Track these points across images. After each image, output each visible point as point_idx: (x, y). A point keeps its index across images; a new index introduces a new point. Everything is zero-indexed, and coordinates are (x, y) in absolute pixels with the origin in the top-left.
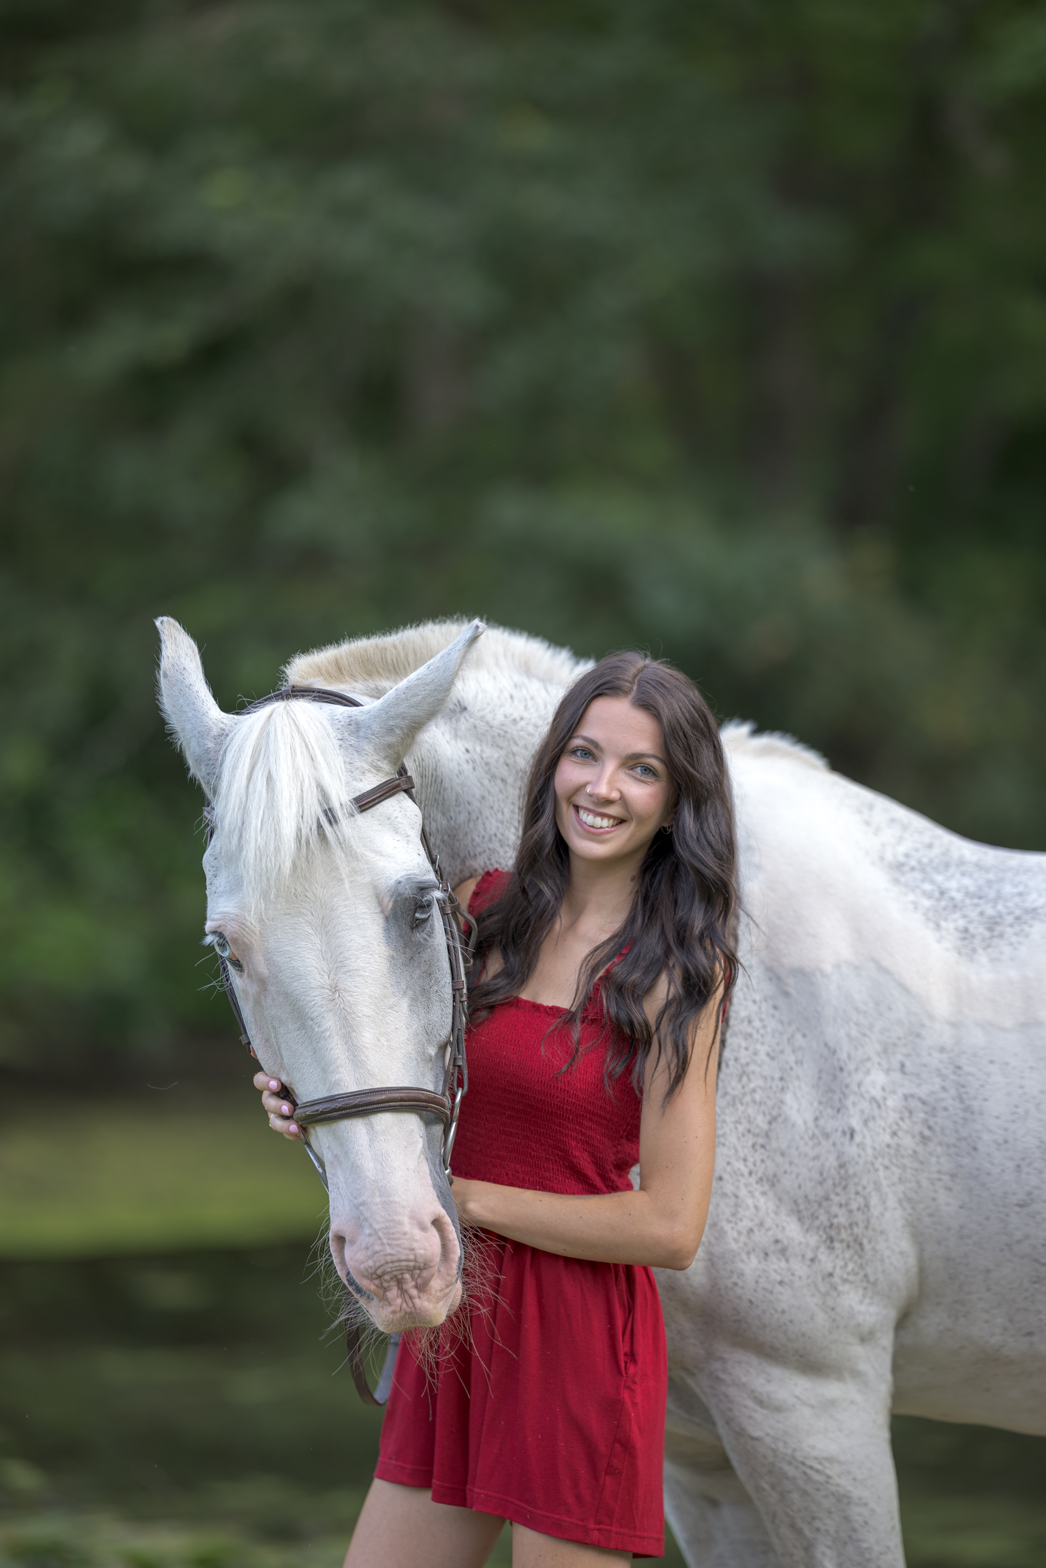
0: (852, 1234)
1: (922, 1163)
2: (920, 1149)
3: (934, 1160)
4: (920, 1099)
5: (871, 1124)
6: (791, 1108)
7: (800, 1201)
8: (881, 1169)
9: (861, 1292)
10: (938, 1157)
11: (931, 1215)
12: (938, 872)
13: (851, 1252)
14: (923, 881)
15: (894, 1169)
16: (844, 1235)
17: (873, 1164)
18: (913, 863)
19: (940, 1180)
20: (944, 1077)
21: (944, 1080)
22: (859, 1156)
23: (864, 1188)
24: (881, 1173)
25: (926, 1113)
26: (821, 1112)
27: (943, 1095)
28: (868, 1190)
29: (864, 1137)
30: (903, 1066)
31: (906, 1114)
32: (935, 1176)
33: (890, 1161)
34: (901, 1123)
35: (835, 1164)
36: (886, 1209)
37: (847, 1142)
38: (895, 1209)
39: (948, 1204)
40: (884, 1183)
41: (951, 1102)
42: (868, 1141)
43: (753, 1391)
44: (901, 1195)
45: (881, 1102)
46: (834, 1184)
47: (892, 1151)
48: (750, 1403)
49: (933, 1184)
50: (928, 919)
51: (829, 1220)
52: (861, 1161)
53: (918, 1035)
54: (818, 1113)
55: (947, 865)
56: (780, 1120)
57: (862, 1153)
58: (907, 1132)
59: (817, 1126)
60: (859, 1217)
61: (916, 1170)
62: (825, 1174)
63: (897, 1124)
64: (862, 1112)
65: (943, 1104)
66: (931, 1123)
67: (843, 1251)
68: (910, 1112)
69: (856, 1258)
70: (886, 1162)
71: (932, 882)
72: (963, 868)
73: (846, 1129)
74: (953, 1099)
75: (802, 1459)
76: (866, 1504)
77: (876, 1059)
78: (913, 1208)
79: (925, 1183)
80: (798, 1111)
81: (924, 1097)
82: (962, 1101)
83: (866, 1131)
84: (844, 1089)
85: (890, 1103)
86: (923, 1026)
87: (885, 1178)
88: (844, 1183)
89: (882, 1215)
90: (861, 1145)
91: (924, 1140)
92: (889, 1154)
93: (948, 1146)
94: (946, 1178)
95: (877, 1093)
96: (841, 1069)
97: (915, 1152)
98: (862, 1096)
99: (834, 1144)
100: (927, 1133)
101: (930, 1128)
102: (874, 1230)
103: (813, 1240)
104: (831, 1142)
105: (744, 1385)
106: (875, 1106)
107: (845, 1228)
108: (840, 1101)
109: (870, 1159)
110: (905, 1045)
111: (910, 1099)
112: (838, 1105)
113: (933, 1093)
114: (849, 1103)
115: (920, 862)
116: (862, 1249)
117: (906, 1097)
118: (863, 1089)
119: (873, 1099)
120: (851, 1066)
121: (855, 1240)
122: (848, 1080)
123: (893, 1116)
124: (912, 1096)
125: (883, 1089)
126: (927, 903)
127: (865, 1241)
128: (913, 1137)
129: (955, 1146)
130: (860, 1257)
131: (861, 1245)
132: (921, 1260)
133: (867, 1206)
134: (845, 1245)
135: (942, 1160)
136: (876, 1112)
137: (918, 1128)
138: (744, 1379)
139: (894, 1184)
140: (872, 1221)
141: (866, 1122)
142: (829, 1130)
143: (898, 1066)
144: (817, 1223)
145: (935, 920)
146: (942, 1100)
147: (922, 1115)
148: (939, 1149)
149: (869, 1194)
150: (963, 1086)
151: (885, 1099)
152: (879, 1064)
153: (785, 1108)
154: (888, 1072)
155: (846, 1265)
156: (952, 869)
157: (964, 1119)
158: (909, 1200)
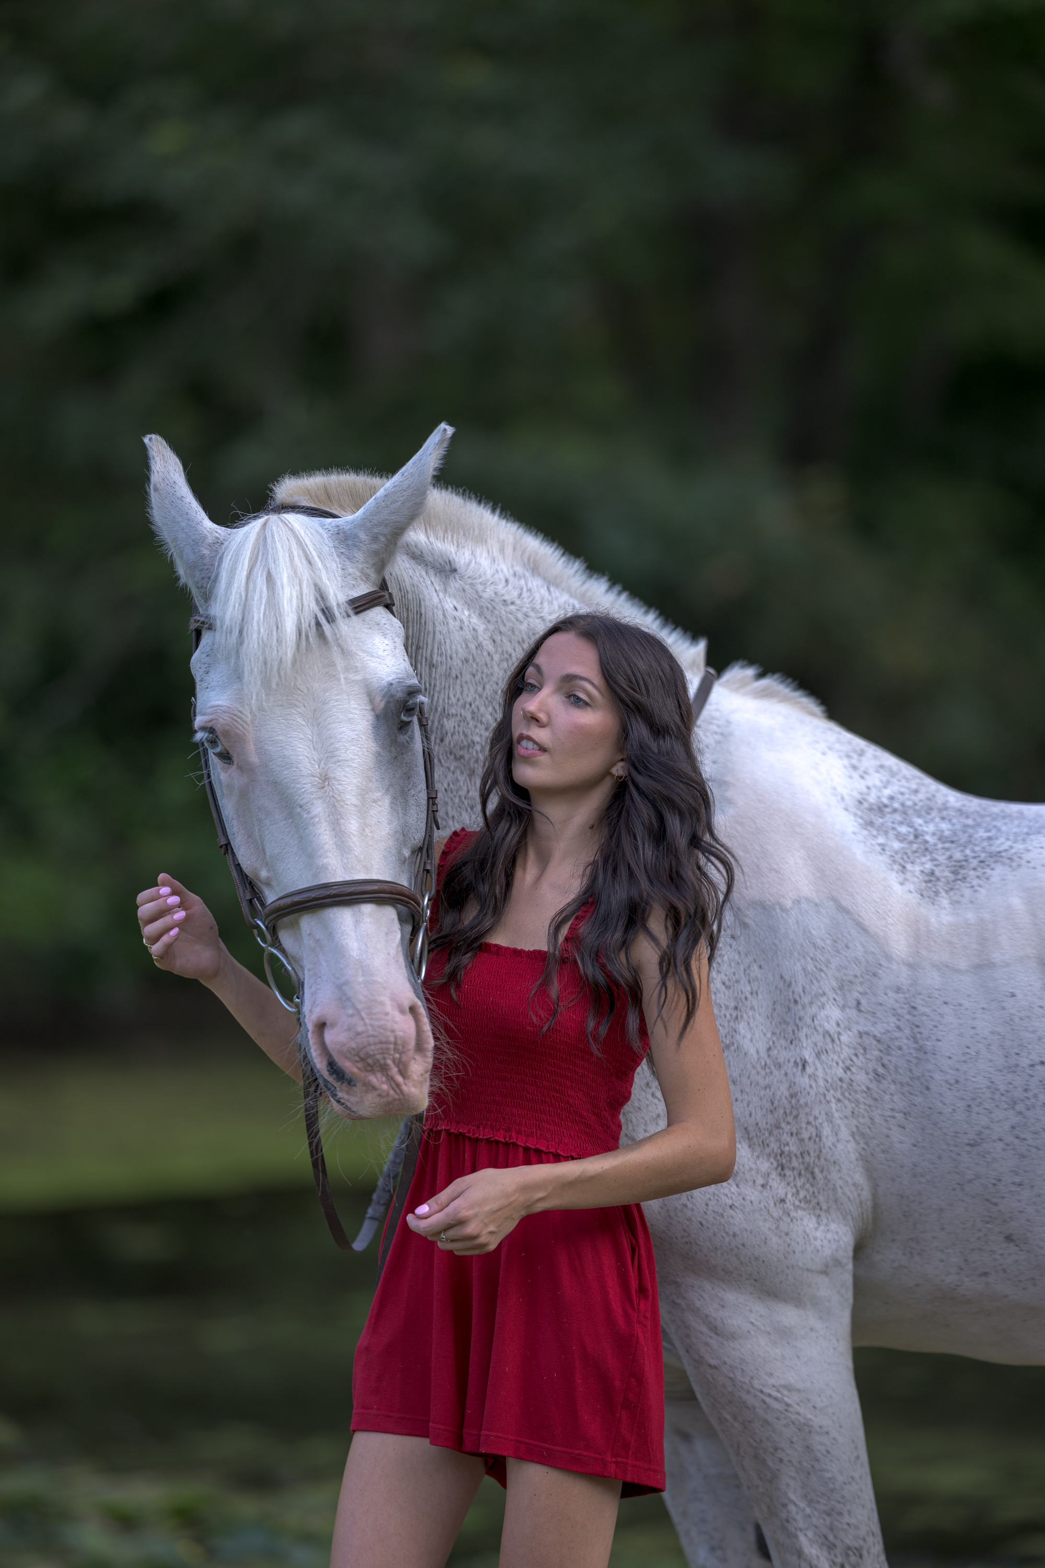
0: (803, 1163)
1: (876, 1099)
2: (873, 1086)
3: (887, 1097)
4: (875, 1037)
5: (823, 1057)
6: (744, 1037)
7: (750, 1128)
8: (833, 1100)
9: (814, 1219)
10: (892, 1094)
11: (883, 1151)
12: (919, 816)
13: (802, 1180)
14: (901, 823)
15: (846, 1102)
16: (795, 1163)
17: (825, 1095)
18: (896, 805)
19: (894, 1117)
20: (899, 1017)
21: (899, 1020)
22: (811, 1086)
23: (816, 1118)
24: (833, 1105)
25: (881, 1051)
26: (774, 1043)
27: (898, 1034)
28: (820, 1121)
29: (817, 1069)
30: (859, 1003)
31: (862, 1051)
32: (889, 1113)
33: (843, 1094)
34: (854, 1059)
35: (787, 1093)
36: (838, 1141)
37: (799, 1073)
38: (848, 1141)
39: (901, 1142)
40: (836, 1115)
41: (905, 1041)
42: (820, 1073)
43: (707, 1316)
44: (855, 1130)
45: (836, 1036)
46: (785, 1113)
47: (845, 1086)
48: (704, 1329)
49: (886, 1121)
50: (895, 861)
51: (780, 1147)
52: (813, 1093)
53: (875, 975)
54: (771, 1043)
55: (929, 810)
56: (732, 1048)
57: (814, 1085)
58: (861, 1069)
59: (769, 1056)
60: (810, 1146)
61: (870, 1106)
62: (776, 1103)
63: (852, 1060)
64: (816, 1045)
65: (897, 1043)
66: (885, 1061)
67: (795, 1179)
68: (865, 1049)
69: (808, 1186)
70: (838, 1095)
71: (910, 825)
72: (945, 813)
73: (798, 1060)
74: (908, 1039)
75: (760, 1387)
76: (827, 1433)
77: (832, 995)
78: (867, 1143)
79: (878, 1120)
80: (752, 1041)
81: (878, 1035)
82: (916, 1042)
83: (817, 1062)
84: (797, 1021)
85: (844, 1038)
86: (880, 965)
87: (837, 1111)
88: (795, 1113)
89: (836, 1147)
90: (813, 1077)
91: (878, 1077)
92: (841, 1087)
93: (901, 1084)
94: (899, 1116)
95: (831, 1027)
96: (796, 1002)
97: (868, 1088)
98: (815, 1028)
99: (786, 1074)
100: (881, 1070)
101: (883, 1065)
102: (826, 1160)
103: (765, 1165)
104: (783, 1072)
105: (698, 1309)
106: (828, 1040)
107: (796, 1156)
108: (793, 1032)
109: (822, 1090)
110: (861, 983)
111: (865, 1037)
112: (791, 1036)
113: (888, 1031)
114: (802, 1035)
115: (903, 805)
116: (814, 1178)
117: (860, 1034)
118: (815, 1022)
119: (827, 1033)
120: (806, 1000)
121: (807, 1169)
122: (802, 1013)
123: (846, 1052)
124: (867, 1033)
125: (838, 1025)
126: (897, 845)
127: (817, 1170)
128: (867, 1074)
129: (908, 1085)
130: (812, 1185)
131: (812, 1173)
132: (875, 1196)
133: (819, 1136)
134: (796, 1173)
135: (895, 1098)
136: (830, 1045)
137: (871, 1066)
138: (698, 1304)
139: (846, 1117)
140: (824, 1151)
141: (818, 1055)
142: (781, 1060)
143: (854, 1003)
144: (768, 1150)
145: (901, 864)
146: (897, 1038)
147: (877, 1053)
148: (893, 1087)
149: (821, 1124)
150: (918, 1026)
151: (839, 1034)
152: (835, 999)
153: (738, 1037)
154: (843, 1008)
155: (798, 1192)
156: (934, 813)
157: (917, 1058)
158: (863, 1135)
